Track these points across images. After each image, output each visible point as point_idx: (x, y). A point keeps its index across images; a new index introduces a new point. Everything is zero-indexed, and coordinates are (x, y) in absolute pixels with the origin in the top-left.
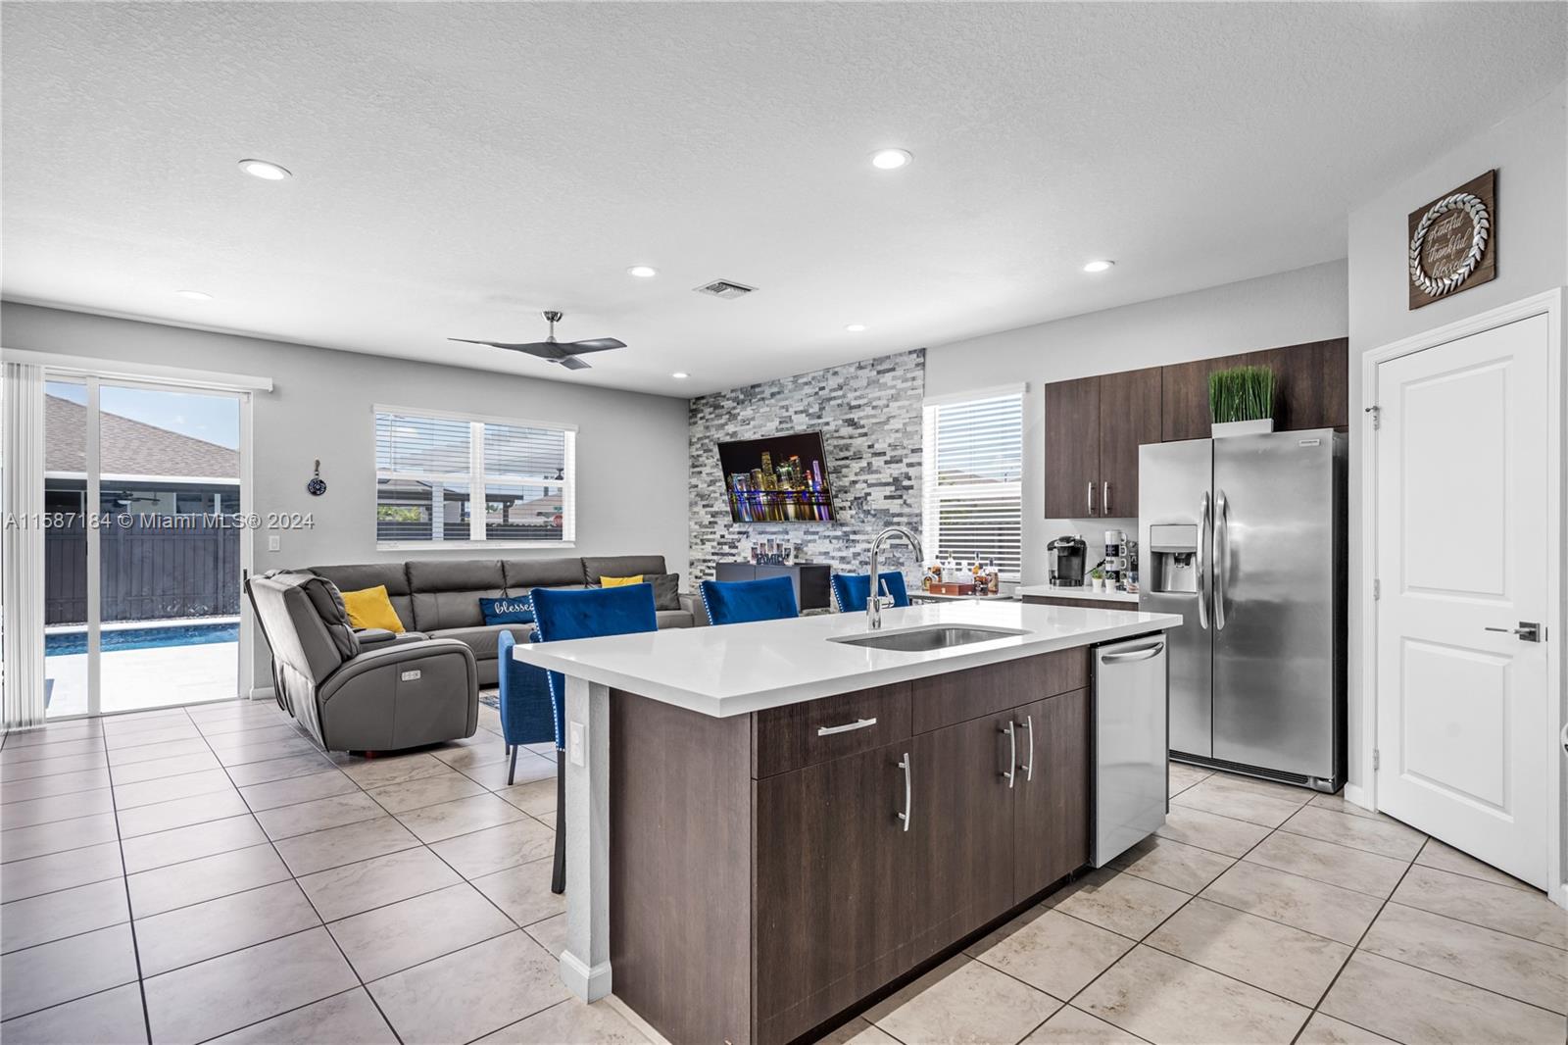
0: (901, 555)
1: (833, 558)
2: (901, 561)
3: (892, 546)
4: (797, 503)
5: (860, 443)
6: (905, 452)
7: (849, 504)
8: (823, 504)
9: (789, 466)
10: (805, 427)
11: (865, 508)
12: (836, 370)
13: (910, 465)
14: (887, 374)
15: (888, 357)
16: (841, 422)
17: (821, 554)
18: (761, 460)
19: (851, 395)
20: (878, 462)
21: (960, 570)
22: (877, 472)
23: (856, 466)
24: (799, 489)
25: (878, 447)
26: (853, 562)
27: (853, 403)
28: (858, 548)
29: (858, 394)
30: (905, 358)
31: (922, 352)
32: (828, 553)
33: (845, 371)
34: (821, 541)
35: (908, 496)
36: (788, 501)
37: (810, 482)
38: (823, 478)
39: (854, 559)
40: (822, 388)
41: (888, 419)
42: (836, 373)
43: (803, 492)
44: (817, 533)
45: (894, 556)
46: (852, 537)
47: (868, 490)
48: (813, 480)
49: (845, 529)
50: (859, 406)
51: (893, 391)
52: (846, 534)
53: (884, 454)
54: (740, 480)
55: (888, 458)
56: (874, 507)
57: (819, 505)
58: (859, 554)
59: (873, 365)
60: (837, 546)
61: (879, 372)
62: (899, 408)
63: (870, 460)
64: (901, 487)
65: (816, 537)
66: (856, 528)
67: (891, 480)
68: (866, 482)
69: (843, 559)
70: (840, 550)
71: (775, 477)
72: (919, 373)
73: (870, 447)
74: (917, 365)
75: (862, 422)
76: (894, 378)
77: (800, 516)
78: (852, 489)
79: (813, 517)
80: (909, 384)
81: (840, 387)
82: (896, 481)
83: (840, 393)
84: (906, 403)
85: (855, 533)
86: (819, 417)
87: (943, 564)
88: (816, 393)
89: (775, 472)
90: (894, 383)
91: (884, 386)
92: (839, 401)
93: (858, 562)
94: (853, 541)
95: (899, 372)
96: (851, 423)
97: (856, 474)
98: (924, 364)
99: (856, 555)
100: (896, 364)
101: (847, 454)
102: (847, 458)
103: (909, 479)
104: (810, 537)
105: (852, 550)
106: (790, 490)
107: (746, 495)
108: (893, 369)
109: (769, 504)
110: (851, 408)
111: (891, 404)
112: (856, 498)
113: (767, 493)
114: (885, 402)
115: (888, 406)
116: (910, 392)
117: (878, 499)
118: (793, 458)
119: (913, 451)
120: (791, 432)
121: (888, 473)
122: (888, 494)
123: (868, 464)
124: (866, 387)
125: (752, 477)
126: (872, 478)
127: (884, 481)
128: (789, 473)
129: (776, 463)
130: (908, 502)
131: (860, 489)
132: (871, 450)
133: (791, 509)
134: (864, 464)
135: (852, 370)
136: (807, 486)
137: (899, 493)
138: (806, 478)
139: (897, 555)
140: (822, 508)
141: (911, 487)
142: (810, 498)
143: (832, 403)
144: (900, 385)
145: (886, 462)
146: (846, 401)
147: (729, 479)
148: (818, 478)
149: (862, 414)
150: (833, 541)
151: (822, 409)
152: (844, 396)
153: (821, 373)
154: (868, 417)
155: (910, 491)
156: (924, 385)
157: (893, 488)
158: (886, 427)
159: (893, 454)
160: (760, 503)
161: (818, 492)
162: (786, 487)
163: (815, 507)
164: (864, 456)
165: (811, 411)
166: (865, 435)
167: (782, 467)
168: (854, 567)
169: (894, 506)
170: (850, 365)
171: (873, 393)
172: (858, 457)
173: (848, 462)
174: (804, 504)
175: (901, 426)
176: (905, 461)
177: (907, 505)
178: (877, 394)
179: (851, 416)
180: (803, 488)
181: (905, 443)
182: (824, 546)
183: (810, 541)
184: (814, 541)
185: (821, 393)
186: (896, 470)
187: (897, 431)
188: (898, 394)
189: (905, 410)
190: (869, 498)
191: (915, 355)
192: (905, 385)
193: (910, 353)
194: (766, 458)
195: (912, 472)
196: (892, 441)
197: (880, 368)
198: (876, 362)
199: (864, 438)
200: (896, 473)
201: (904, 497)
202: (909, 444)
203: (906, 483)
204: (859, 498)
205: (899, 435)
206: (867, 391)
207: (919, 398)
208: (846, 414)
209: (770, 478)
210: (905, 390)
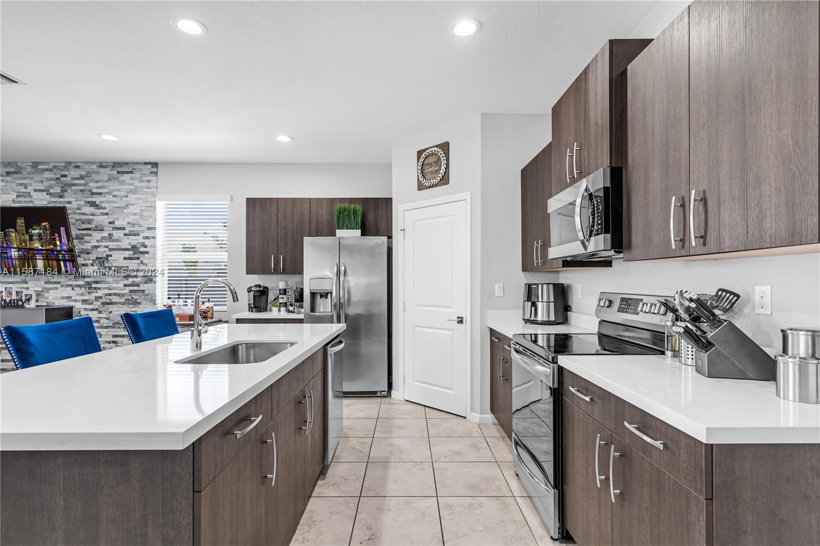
0: (138, 297)
1: (76, 301)
2: (138, 301)
3: (130, 291)
5: (104, 220)
6: (141, 229)
7: (91, 262)
9: (40, 229)
10: (46, 203)
11: (106, 265)
12: (78, 164)
13: (147, 238)
14: (125, 175)
15: (127, 163)
16: (83, 203)
17: (62, 298)
18: (16, 223)
19: (92, 185)
20: (117, 234)
21: (186, 305)
22: (116, 241)
23: (97, 235)
24: (49, 248)
25: (117, 224)
26: (95, 303)
27: (94, 191)
28: (100, 293)
29: (99, 184)
30: (142, 167)
31: (155, 165)
32: (71, 297)
33: (87, 166)
34: (64, 288)
35: (144, 258)
37: (58, 243)
38: (69, 241)
39: (97, 301)
40: (65, 176)
41: (127, 206)
42: (77, 167)
44: (59, 283)
45: (132, 298)
46: (94, 285)
47: (109, 253)
48: (61, 241)
49: (87, 280)
50: (101, 194)
51: (132, 187)
52: (88, 283)
53: (124, 229)
55: (127, 232)
56: (114, 264)
57: (65, 261)
58: (101, 297)
59: (113, 167)
60: (80, 292)
61: (118, 172)
62: (137, 199)
63: (111, 232)
64: (137, 252)
65: (59, 285)
66: (98, 279)
67: (130, 247)
68: (108, 247)
69: (85, 302)
70: (82, 294)
71: (27, 237)
72: (152, 178)
73: (110, 223)
74: (152, 173)
75: (103, 205)
76: (131, 178)
78: (93, 252)
80: (146, 184)
81: (82, 177)
82: (134, 248)
83: (83, 182)
84: (144, 197)
85: (97, 282)
86: (61, 197)
87: (174, 302)
88: (57, 179)
89: (27, 233)
90: (132, 181)
91: (123, 183)
92: (82, 188)
93: (100, 303)
94: (95, 288)
95: (136, 175)
96: (93, 204)
97: (98, 241)
98: (156, 173)
99: (97, 298)
100: (134, 169)
101: (89, 226)
102: (89, 229)
103: (146, 247)
104: (51, 286)
105: (94, 295)
106: (40, 247)
108: (131, 172)
110: (93, 194)
111: (129, 195)
112: (97, 258)
114: (125, 194)
115: (127, 197)
116: (145, 190)
117: (118, 259)
118: (44, 224)
119: (148, 229)
121: (127, 242)
122: (127, 256)
123: (109, 234)
124: (107, 181)
125: (5, 235)
126: (112, 245)
127: (123, 247)
128: (40, 235)
129: (29, 226)
130: (144, 262)
131: (102, 252)
132: (112, 225)
134: (105, 234)
135: (94, 167)
136: (55, 245)
137: (136, 256)
138: (54, 240)
139: (135, 297)
141: (147, 253)
142: (58, 255)
143: (74, 188)
144: (136, 183)
145: (125, 235)
146: (87, 188)
148: (64, 240)
149: (103, 199)
150: (75, 288)
151: (63, 191)
152: (85, 185)
153: (64, 164)
154: (108, 202)
155: (146, 255)
156: (157, 187)
157: (132, 252)
158: (125, 211)
159: (132, 229)
161: (65, 251)
162: (37, 245)
163: (62, 263)
164: (105, 229)
165: (52, 191)
166: (107, 214)
167: (34, 229)
168: (97, 307)
169: (133, 265)
170: (92, 163)
171: (113, 186)
172: (100, 229)
173: (90, 232)
175: (138, 211)
176: (142, 235)
177: (143, 264)
178: (118, 187)
179: (93, 200)
180: (52, 247)
181: (142, 223)
182: (68, 292)
183: (51, 289)
184: (57, 288)
185: (62, 179)
186: (134, 240)
187: (135, 214)
188: (136, 189)
189: (142, 201)
190: (110, 258)
191: (150, 166)
192: (141, 184)
193: (146, 163)
194: (20, 222)
195: (147, 242)
196: (130, 220)
197: (120, 169)
198: (115, 165)
199: (106, 217)
200: (134, 243)
201: (141, 259)
202: (145, 224)
203: (142, 249)
204: (101, 258)
205: (137, 217)
206: (108, 184)
207: (154, 195)
208: (88, 197)
209: (22, 237)
210: (142, 188)
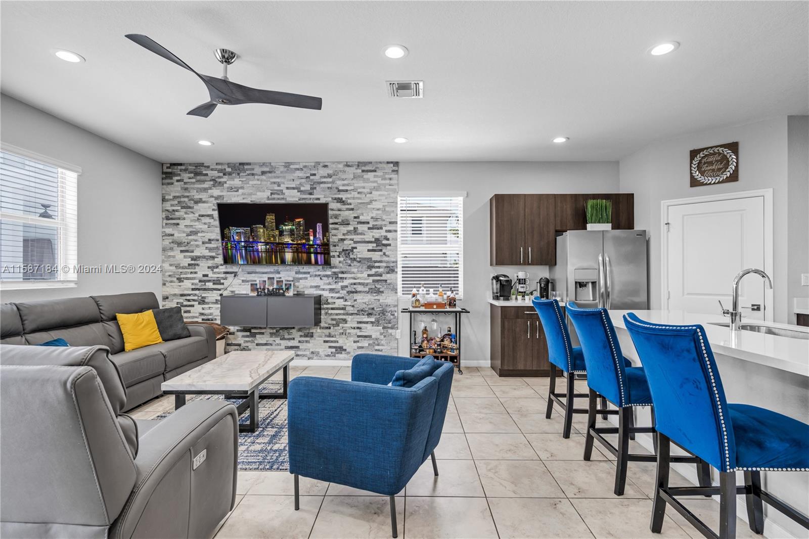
0: (381, 287)
1: (323, 290)
2: (381, 290)
3: (374, 281)
4: (296, 251)
5: (350, 215)
6: (384, 223)
7: (338, 254)
8: (321, 253)
9: (293, 225)
10: (297, 199)
11: (352, 256)
12: (326, 164)
13: (389, 231)
14: (369, 173)
15: (371, 163)
16: (330, 199)
17: (311, 287)
18: (265, 219)
19: (339, 183)
20: (362, 228)
21: (429, 294)
22: (361, 234)
23: (343, 229)
24: (299, 242)
25: (362, 218)
26: (341, 292)
27: (341, 188)
28: (346, 283)
29: (345, 182)
30: (385, 166)
31: (396, 164)
32: (320, 286)
33: (334, 166)
34: (312, 278)
35: (387, 250)
36: (287, 250)
37: (312, 238)
38: (324, 235)
39: (342, 290)
40: (314, 175)
41: (371, 202)
42: (325, 166)
43: (304, 245)
44: (309, 273)
45: (375, 287)
46: (340, 275)
47: (354, 245)
48: (315, 236)
49: (334, 270)
50: (347, 191)
51: (375, 185)
52: (335, 273)
53: (368, 223)
54: (237, 233)
55: (370, 225)
56: (359, 256)
57: (316, 253)
58: (347, 287)
59: (358, 166)
60: (328, 282)
61: (363, 171)
62: (380, 195)
63: (356, 226)
64: (380, 244)
65: (309, 275)
66: (344, 270)
67: (373, 240)
68: (353, 240)
69: (332, 290)
70: (329, 284)
71: (277, 232)
72: (394, 176)
73: (355, 218)
74: (393, 171)
75: (349, 201)
76: (375, 176)
77: (296, 261)
78: (340, 245)
79: (308, 262)
80: (388, 182)
81: (330, 176)
82: (377, 241)
83: (330, 180)
84: (386, 193)
85: (343, 273)
86: (311, 194)
87: (418, 291)
88: (307, 177)
89: (277, 228)
90: (376, 179)
91: (368, 181)
92: (330, 185)
93: (345, 292)
94: (341, 278)
95: (379, 173)
96: (340, 201)
97: (344, 235)
98: (397, 171)
99: (343, 288)
100: (377, 168)
101: (336, 221)
102: (336, 224)
103: (388, 239)
104: (301, 276)
105: (340, 284)
106: (290, 242)
107: (243, 244)
108: (375, 171)
109: (267, 251)
110: (339, 191)
111: (373, 192)
112: (343, 250)
113: (266, 244)
114: (369, 191)
115: (371, 193)
116: (388, 187)
117: (362, 251)
118: (297, 220)
119: (390, 223)
120: (283, 202)
121: (370, 235)
122: (371, 248)
123: (354, 228)
124: (353, 179)
125: (252, 231)
126: (357, 238)
127: (367, 240)
128: (292, 231)
129: (279, 222)
130: (386, 254)
131: (348, 244)
132: (357, 220)
133: (289, 256)
134: (351, 228)
135: (341, 166)
136: (308, 240)
137: (379, 248)
138: (308, 235)
139: (378, 286)
140: (319, 256)
141: (389, 245)
142: (309, 249)
143: (322, 185)
144: (380, 181)
145: (369, 228)
146: (334, 185)
147: (226, 231)
148: (319, 235)
149: (349, 196)
150: (323, 278)
151: (313, 188)
152: (333, 182)
153: (313, 164)
154: (354, 198)
155: (388, 247)
156: (398, 183)
157: (375, 245)
158: (369, 206)
159: (375, 223)
160: (257, 251)
161: (317, 245)
162: (288, 240)
163: (313, 256)
164: (351, 223)
165: (302, 189)
166: (352, 209)
167: (285, 225)
168: (343, 295)
169: (376, 256)
170: (339, 163)
171: (359, 184)
172: (346, 223)
173: (337, 226)
174: (301, 252)
175: (381, 207)
176: (385, 228)
177: (386, 255)
178: (363, 185)
179: (340, 196)
180: (304, 241)
181: (384, 217)
182: (317, 281)
183: (301, 279)
184: (306, 278)
185: (312, 177)
186: (377, 234)
187: (378, 210)
188: (379, 187)
189: (384, 198)
190: (355, 250)
191: (392, 165)
192: (384, 182)
193: (388, 163)
194: (270, 218)
195: (389, 235)
196: (374, 215)
197: (364, 168)
198: (359, 164)
199: (351, 212)
200: (377, 236)
201: (383, 251)
202: (388, 219)
203: (385, 242)
204: (347, 250)
205: (380, 212)
206: (353, 181)
207: (395, 191)
208: (335, 194)
209: (271, 233)
210: (385, 185)
